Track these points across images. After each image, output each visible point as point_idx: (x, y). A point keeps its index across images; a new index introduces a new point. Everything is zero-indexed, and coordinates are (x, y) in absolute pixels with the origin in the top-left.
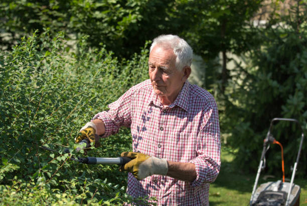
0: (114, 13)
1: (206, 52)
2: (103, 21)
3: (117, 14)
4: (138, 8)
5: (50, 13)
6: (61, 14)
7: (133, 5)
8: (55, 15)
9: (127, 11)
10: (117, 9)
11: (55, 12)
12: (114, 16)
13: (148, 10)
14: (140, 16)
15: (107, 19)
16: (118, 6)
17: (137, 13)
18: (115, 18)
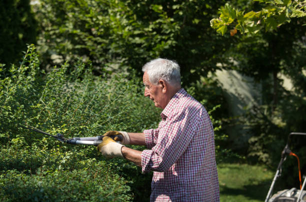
0: (152, 39)
1: (256, 73)
2: (142, 46)
3: (154, 39)
4: (172, 35)
5: (94, 39)
6: (104, 41)
7: (168, 32)
8: (99, 41)
9: (164, 37)
10: (153, 36)
11: (98, 38)
12: (152, 42)
13: (182, 36)
14: (174, 42)
15: (145, 44)
16: (155, 33)
17: (172, 39)
18: (153, 44)
